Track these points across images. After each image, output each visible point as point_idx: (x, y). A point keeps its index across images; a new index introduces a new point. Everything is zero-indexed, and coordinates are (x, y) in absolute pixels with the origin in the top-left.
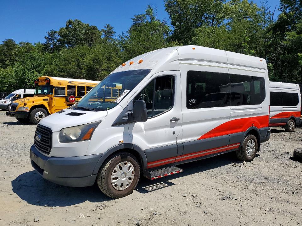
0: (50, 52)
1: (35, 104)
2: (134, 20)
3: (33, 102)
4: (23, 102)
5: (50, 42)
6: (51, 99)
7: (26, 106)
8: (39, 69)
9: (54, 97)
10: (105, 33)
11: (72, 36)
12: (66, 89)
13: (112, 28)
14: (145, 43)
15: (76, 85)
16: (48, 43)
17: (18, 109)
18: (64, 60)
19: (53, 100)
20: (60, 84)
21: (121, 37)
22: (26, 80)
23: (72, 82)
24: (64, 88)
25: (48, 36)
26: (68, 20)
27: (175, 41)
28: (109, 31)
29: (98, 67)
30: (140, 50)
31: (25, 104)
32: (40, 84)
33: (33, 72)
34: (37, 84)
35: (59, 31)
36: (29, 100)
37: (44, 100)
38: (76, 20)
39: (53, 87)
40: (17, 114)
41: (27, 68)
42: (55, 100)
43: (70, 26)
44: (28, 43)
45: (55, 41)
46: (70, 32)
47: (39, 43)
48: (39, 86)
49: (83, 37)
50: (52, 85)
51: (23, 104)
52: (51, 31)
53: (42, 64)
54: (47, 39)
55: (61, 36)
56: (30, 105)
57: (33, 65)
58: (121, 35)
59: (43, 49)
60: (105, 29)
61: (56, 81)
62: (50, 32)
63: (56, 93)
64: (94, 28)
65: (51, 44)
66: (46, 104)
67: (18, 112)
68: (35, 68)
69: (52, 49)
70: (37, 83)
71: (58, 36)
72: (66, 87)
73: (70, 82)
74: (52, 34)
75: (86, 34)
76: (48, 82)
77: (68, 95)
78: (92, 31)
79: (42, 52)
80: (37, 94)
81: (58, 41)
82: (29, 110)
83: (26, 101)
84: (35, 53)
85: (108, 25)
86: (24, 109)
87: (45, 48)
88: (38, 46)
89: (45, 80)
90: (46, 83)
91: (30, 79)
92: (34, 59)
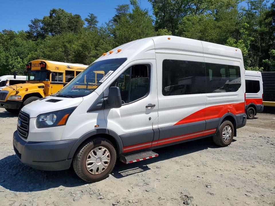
0: (33, 40)
1: (30, 91)
2: (118, 10)
3: (27, 90)
4: (14, 90)
5: (34, 30)
6: (47, 85)
7: (18, 94)
8: (23, 56)
9: (51, 83)
10: (89, 22)
11: (55, 25)
12: (64, 75)
13: (95, 17)
14: (137, 29)
15: (75, 70)
16: (31, 31)
17: (8, 98)
18: (49, 47)
19: (50, 88)
20: (58, 68)
21: (108, 25)
22: (10, 67)
23: (70, 67)
24: (61, 74)
25: (31, 24)
26: (52, 9)
27: (164, 29)
28: (92, 20)
29: (87, 53)
30: (132, 37)
31: (17, 92)
32: (33, 69)
33: (17, 59)
34: (29, 69)
35: (42, 19)
36: (21, 87)
37: (39, 87)
38: (60, 9)
39: (49, 72)
40: (7, 104)
41: (11, 55)
42: (52, 87)
43: (54, 14)
44: (11, 31)
45: (39, 29)
46: (53, 21)
47: (23, 31)
48: (32, 71)
49: (66, 25)
50: (48, 70)
51: (14, 92)
52: (35, 19)
53: (26, 51)
54: (30, 27)
55: (45, 24)
56: (23, 93)
57: (17, 51)
58: (108, 22)
59: (26, 37)
60: (89, 18)
61: (52, 65)
62: (33, 20)
63: (53, 79)
64: (78, 17)
65: (35, 32)
66: (41, 91)
67: (8, 102)
68: (19, 54)
69: (35, 36)
70: (30, 67)
71: (41, 25)
72: (64, 72)
73: (69, 67)
74: (35, 22)
75: (70, 22)
76: (44, 66)
77: (66, 82)
78: (76, 19)
79: (25, 39)
80: (29, 81)
81: (41, 29)
82: (22, 99)
83: (18, 89)
84: (19, 40)
85: (92, 15)
86: (16, 98)
87: (29, 36)
88: (21, 34)
89: (40, 64)
90: (41, 68)
91: (14, 66)
92: (18, 46)
